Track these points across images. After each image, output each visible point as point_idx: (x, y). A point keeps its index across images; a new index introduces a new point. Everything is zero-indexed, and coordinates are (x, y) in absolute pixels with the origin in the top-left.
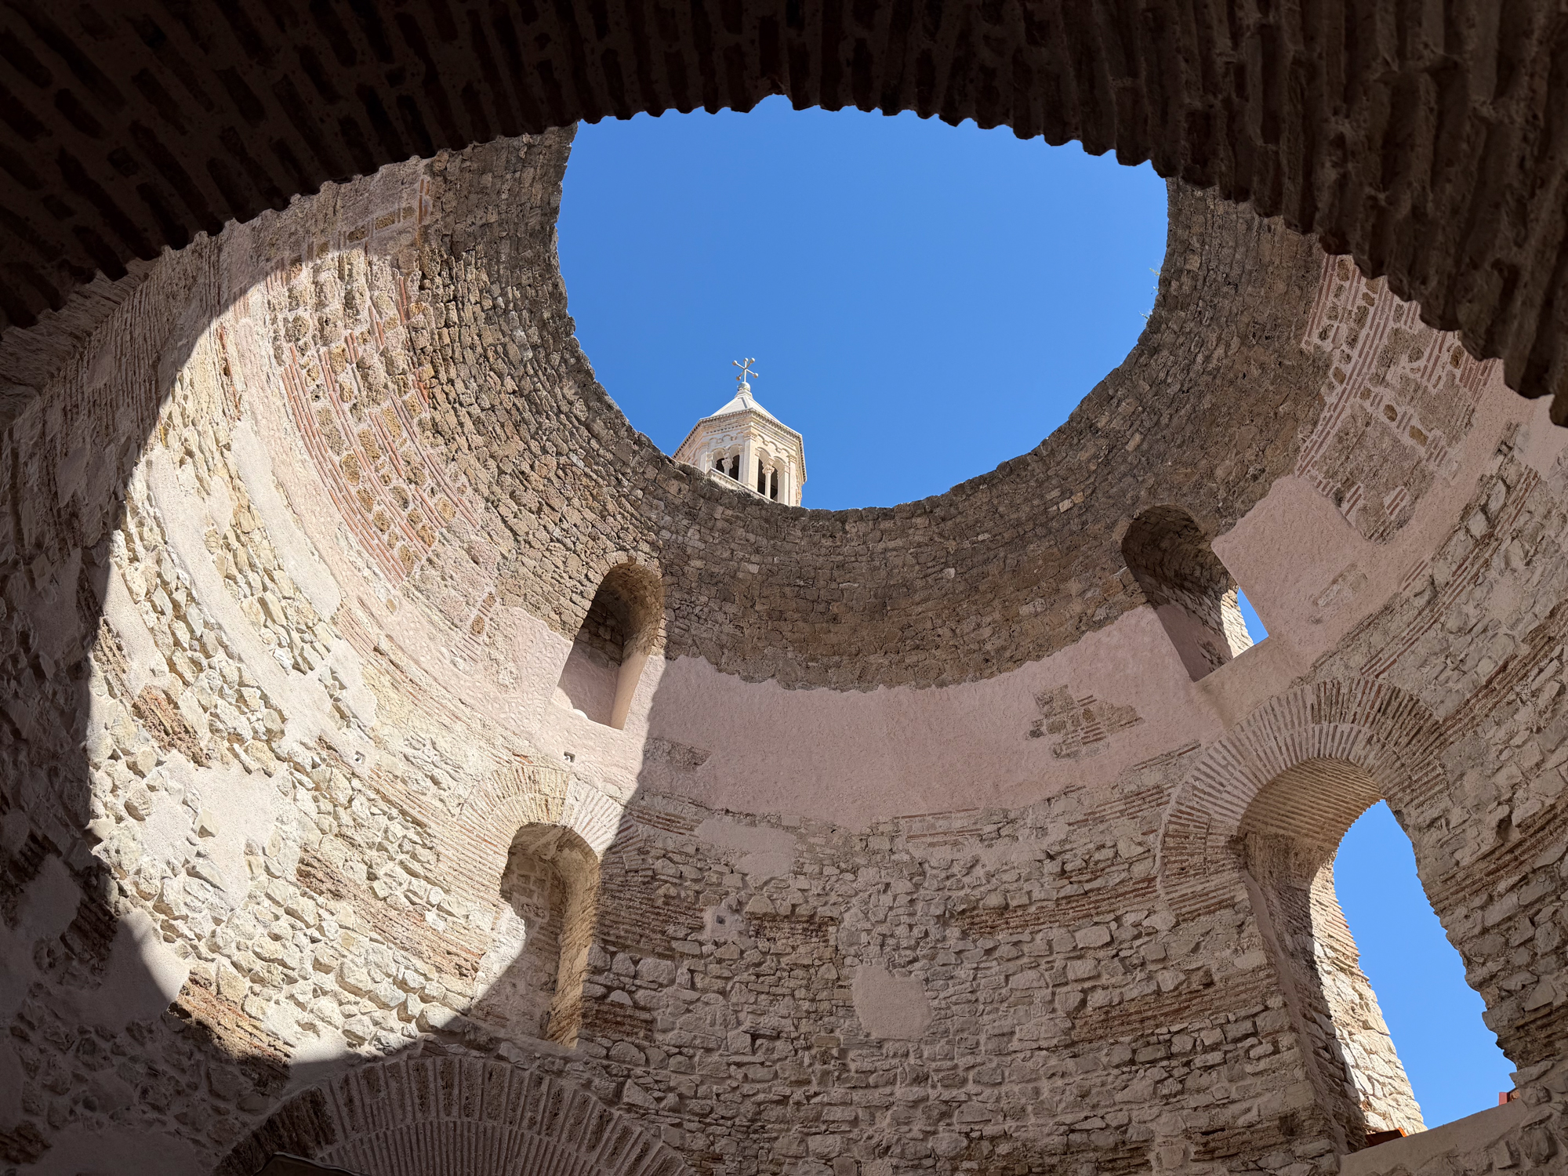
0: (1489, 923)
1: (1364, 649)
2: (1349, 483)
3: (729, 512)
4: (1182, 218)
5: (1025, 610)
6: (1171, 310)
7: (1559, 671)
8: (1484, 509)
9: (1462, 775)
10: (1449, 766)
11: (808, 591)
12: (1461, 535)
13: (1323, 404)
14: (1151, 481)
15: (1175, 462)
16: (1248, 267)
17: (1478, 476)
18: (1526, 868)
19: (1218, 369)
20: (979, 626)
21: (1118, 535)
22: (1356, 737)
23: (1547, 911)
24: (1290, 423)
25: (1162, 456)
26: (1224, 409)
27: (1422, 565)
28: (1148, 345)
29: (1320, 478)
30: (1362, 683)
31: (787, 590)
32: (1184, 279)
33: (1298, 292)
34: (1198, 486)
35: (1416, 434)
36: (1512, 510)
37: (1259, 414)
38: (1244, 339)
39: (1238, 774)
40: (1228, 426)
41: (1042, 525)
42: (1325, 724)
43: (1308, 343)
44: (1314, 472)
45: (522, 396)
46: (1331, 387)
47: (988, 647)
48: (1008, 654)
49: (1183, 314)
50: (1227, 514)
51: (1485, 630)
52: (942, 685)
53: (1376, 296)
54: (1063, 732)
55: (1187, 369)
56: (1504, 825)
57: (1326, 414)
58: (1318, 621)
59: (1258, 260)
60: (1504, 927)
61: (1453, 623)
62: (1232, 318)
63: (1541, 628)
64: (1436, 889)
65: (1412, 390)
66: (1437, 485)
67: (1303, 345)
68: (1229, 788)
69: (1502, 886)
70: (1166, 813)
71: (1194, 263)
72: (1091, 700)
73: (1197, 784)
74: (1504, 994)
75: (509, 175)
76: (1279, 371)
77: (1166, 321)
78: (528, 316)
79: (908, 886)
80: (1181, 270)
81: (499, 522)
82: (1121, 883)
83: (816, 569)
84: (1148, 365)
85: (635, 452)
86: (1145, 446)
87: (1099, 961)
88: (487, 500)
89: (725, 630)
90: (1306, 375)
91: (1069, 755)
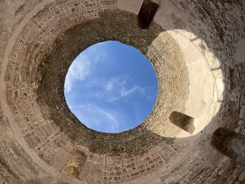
4: (92, 43)
5: (164, 41)
6: (107, 38)
11: (172, 83)
13: (105, 10)
14: (134, 29)
15: (129, 27)
19: (111, 27)
20: (170, 49)
21: (145, 30)
24: (112, 13)
25: (129, 29)
26: (116, 23)
28: (114, 39)
31: (172, 87)
32: (101, 39)
33: (92, 22)
34: (130, 21)
37: (114, 18)
38: (104, 26)
40: (118, 22)
43: (98, 17)
44: (115, 5)
45: (140, 138)
46: (102, 10)
47: (173, 46)
48: (173, 42)
50: (131, 15)
52: (183, 53)
53: (84, 12)
54: (181, 26)
55: (114, 32)
57: (106, 9)
59: (92, 30)
62: (103, 29)
67: (99, 17)
71: (98, 38)
72: (173, 23)
75: (105, 142)
76: (105, 19)
77: (109, 38)
78: (128, 137)
79: (219, 51)
80: (100, 40)
81: (160, 143)
82: (200, 4)
83: (168, 82)
84: (117, 38)
85: (151, 118)
86: (129, 32)
87: (217, 2)
88: (156, 145)
89: (181, 98)
90: (103, 15)
91: (185, 24)
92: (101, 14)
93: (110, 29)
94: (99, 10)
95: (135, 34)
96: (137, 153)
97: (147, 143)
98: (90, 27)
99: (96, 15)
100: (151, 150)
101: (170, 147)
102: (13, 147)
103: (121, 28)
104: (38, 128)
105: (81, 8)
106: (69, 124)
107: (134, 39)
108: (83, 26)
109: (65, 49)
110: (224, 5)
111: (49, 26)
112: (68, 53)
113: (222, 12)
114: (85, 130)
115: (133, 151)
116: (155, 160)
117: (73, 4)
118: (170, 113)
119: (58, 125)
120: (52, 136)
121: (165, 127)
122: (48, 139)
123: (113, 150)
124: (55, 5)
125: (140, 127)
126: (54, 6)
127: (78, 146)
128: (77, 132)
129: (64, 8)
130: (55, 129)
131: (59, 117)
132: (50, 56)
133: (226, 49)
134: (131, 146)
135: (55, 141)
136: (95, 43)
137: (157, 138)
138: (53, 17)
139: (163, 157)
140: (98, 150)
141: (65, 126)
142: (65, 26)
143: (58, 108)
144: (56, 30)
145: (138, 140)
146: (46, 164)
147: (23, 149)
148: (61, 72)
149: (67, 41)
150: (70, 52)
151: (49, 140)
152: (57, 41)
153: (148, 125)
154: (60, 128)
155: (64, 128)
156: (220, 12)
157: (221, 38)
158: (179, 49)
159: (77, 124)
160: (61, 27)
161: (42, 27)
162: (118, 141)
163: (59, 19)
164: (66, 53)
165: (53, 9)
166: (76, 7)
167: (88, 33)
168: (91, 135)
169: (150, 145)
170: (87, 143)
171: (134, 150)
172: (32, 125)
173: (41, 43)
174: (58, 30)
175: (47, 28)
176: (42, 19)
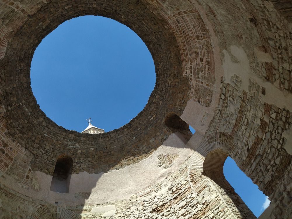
0: (253, 170)
1: (213, 127)
2: (199, 98)
3: (85, 138)
4: (155, 59)
5: (151, 141)
6: (159, 77)
7: (246, 117)
8: (223, 94)
9: (237, 143)
10: (235, 143)
11: (106, 150)
12: (221, 100)
13: (190, 85)
14: (166, 109)
15: (169, 104)
16: (170, 65)
17: (220, 88)
18: (255, 156)
19: (171, 85)
20: (143, 147)
21: (163, 121)
22: (217, 144)
23: (261, 162)
24: (186, 91)
25: (166, 104)
26: (174, 92)
27: (216, 108)
28: (157, 84)
29: (194, 99)
30: (215, 134)
31: (101, 151)
33: (179, 67)
34: (174, 107)
35: (207, 85)
36: (227, 92)
37: (180, 91)
38: (173, 78)
39: (199, 160)
40: (176, 95)
41: (149, 124)
42: (211, 144)
45: (30, 123)
46: (191, 82)
49: (161, 77)
50: (181, 111)
51: (231, 115)
52: (139, 162)
53: (192, 63)
54: (165, 163)
55: (165, 87)
56: (248, 149)
57: (191, 87)
58: (203, 125)
59: (171, 63)
60: (256, 169)
61: (225, 116)
62: (170, 75)
63: (240, 110)
64: (241, 167)
65: (204, 77)
66: (214, 92)
67: (183, 76)
68: (198, 163)
69: (252, 162)
70: (189, 172)
71: (160, 67)
73: (193, 164)
74: (260, 182)
75: (17, 77)
76: (181, 82)
77: (159, 79)
78: (28, 106)
79: (142, 207)
80: (159, 69)
81: (29, 152)
82: (185, 190)
83: (106, 145)
84: (159, 88)
85: (60, 130)
86: (163, 103)
87: (185, 209)
88: (25, 148)
89: (89, 164)
90: (186, 81)
91: (167, 168)
92: (187, 79)
94: (192, 80)
95: (161, 109)
96: (9, 127)
97: (25, 136)
98: (174, 63)
100: (18, 144)
101: (29, 168)
103: (169, 96)
105: (197, 63)
106: (40, 24)
107: (155, 108)
108: (177, 55)
109: (152, 27)
110: (182, 215)
111: (184, 22)
112: (147, 29)
113: (176, 213)
114: (32, 45)
115: (10, 121)
116: (7, 155)
117: (203, 57)
118: (69, 154)
119: (39, 11)
120: (20, 6)
121: (51, 152)
122: (15, 3)
123: (6, 93)
124: (207, 40)
125: (44, 119)
126: (206, 38)
127: (7, 44)
128: (29, 36)
129: (201, 46)
130: (32, 8)
131: (52, 10)
133: (145, 216)
134: (16, 115)
135: (13, 11)
136: (155, 63)
137: (34, 147)
138: (193, 30)
139: (13, 165)
140: (3, 71)
141: (37, 19)
142: (180, 37)
143: (66, 8)
144: (178, 26)
145: (26, 122)
148: (122, 15)
149: (161, 32)
150: (148, 32)
151: (13, 5)
153: (50, 129)
154: (34, 14)
155: (34, 18)
156: (177, 210)
157: (154, 210)
158: (142, 158)
159: (40, 34)
160: (180, 32)
161: (185, 15)
162: (20, 94)
163: (191, 35)
164: (147, 27)
165: (202, 35)
166: (200, 58)
167: (168, 58)
168: (24, 55)
169: (23, 140)
170: (12, 53)
171: (12, 121)
173: (165, 5)
174: (177, 28)
175: (183, 18)
176: (194, 20)
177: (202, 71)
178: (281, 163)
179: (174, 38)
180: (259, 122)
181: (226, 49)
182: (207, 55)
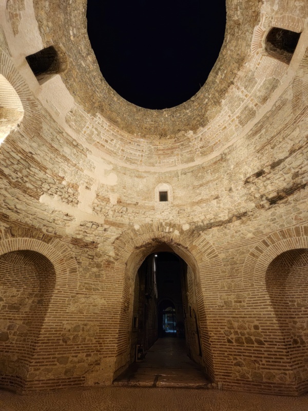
1: (46, 114)
2: (74, 115)
7: (62, 162)
8: (78, 145)
9: (35, 142)
10: (35, 138)
12: (72, 139)
13: (88, 113)
14: (74, 63)
15: (77, 72)
16: (112, 109)
17: (82, 144)
21: (61, 45)
23: (22, 166)
24: (84, 105)
27: (64, 130)
29: (75, 109)
30: (39, 114)
33: (107, 116)
35: (85, 132)
36: (80, 151)
38: (100, 101)
43: (98, 114)
46: (91, 116)
51: (61, 145)
53: (106, 130)
56: (31, 153)
57: (86, 114)
58: (47, 102)
59: (114, 111)
63: (67, 158)
65: (92, 133)
66: (78, 135)
92: (94, 115)
93: (96, 93)
94: (93, 119)
95: (76, 56)
99: (99, 118)
102: (253, 135)
103: (86, 81)
104: (232, 113)
105: (105, 135)
107: (82, 51)
108: (117, 122)
109: (146, 125)
111: (136, 149)
117: (108, 144)
119: (226, 91)
122: (244, 97)
124: (120, 156)
129: (117, 149)
130: (232, 93)
131: (217, 94)
132: (159, 134)
135: (246, 88)
138: (129, 151)
141: (227, 81)
142: (128, 137)
143: (207, 100)
144: (137, 142)
146: (275, 91)
147: (256, 125)
149: (139, 127)
151: (246, 95)
152: (144, 137)
155: (229, 81)
160: (132, 141)
161: (141, 154)
163: (127, 146)
165: (124, 155)
166: (108, 140)
167: (118, 112)
172: (230, 121)
173: (153, 148)
175: (140, 151)
176: (136, 158)
177: (98, 135)
178: (28, 188)
179: (129, 132)
180: (61, 174)
181: (113, 169)
182: (109, 148)
